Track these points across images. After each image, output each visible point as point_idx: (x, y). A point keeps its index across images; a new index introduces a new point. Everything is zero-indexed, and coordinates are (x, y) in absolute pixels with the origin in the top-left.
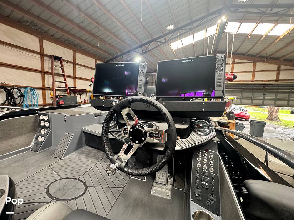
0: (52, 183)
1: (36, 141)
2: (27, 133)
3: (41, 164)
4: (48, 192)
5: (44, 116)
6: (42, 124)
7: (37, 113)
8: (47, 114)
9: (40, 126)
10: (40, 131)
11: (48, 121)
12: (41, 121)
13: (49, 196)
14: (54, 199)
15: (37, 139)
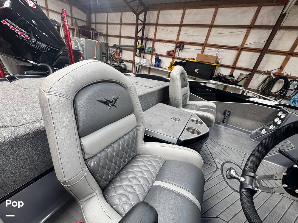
0: (232, 163)
1: (259, 131)
2: (257, 121)
3: (243, 148)
4: (224, 164)
5: (283, 113)
6: (276, 120)
7: (279, 108)
8: (287, 112)
9: (273, 121)
10: (270, 126)
11: (283, 120)
12: (278, 116)
13: (222, 166)
14: (221, 170)
15: (261, 130)
